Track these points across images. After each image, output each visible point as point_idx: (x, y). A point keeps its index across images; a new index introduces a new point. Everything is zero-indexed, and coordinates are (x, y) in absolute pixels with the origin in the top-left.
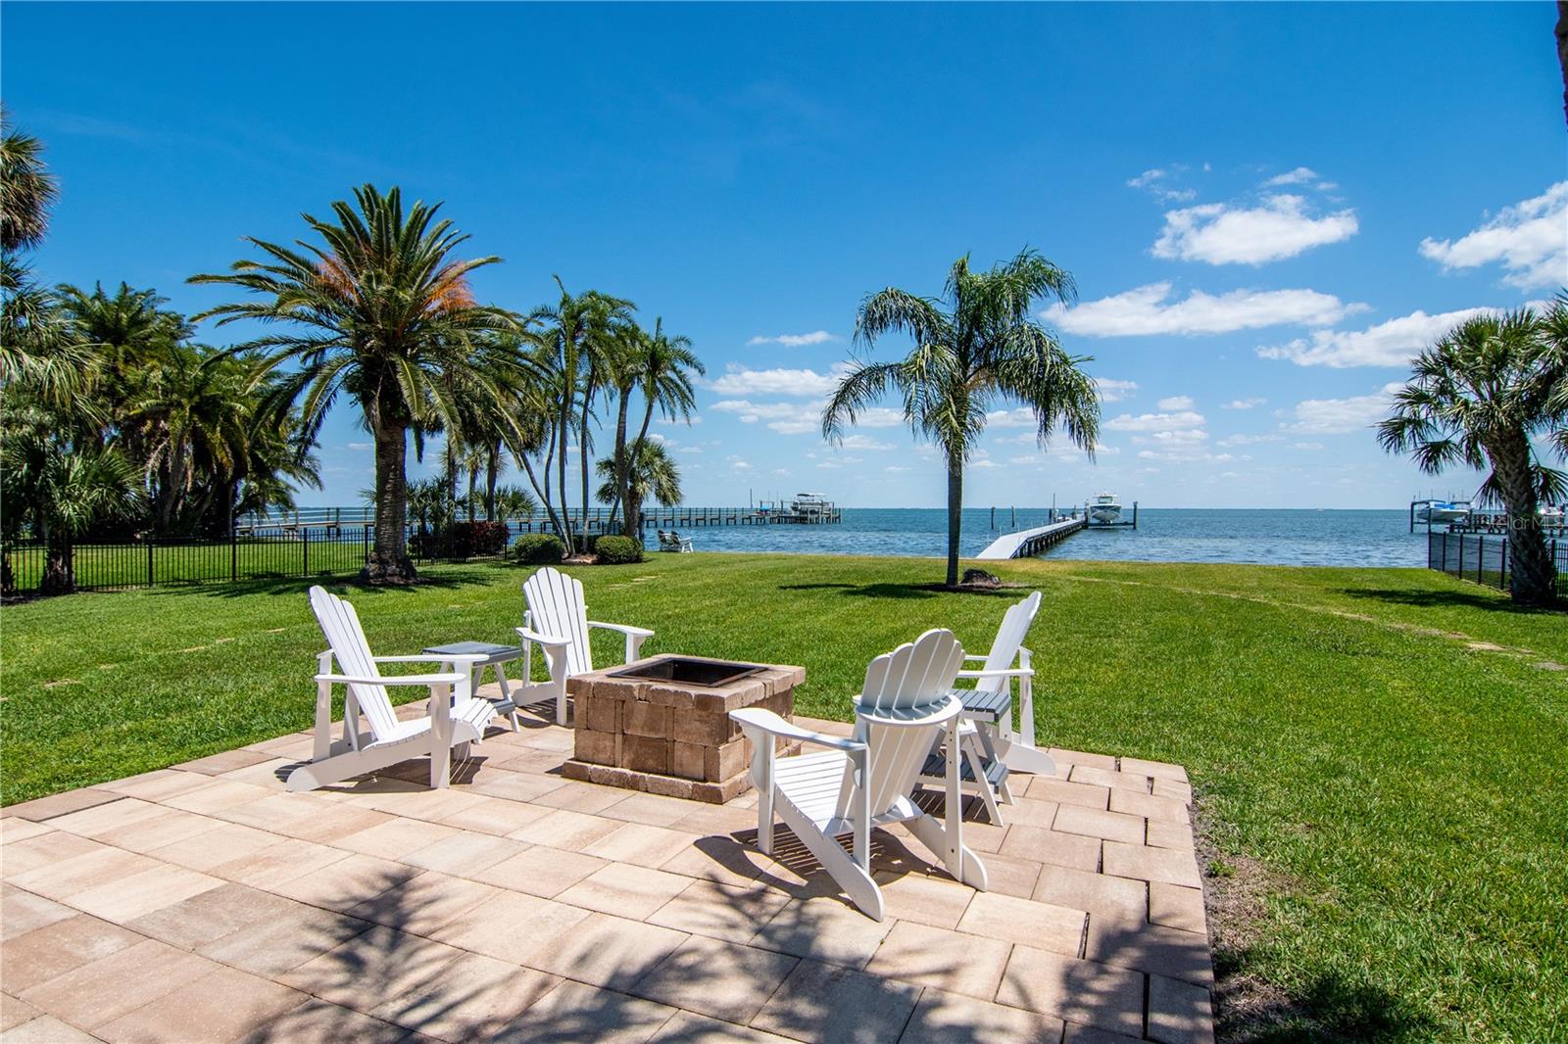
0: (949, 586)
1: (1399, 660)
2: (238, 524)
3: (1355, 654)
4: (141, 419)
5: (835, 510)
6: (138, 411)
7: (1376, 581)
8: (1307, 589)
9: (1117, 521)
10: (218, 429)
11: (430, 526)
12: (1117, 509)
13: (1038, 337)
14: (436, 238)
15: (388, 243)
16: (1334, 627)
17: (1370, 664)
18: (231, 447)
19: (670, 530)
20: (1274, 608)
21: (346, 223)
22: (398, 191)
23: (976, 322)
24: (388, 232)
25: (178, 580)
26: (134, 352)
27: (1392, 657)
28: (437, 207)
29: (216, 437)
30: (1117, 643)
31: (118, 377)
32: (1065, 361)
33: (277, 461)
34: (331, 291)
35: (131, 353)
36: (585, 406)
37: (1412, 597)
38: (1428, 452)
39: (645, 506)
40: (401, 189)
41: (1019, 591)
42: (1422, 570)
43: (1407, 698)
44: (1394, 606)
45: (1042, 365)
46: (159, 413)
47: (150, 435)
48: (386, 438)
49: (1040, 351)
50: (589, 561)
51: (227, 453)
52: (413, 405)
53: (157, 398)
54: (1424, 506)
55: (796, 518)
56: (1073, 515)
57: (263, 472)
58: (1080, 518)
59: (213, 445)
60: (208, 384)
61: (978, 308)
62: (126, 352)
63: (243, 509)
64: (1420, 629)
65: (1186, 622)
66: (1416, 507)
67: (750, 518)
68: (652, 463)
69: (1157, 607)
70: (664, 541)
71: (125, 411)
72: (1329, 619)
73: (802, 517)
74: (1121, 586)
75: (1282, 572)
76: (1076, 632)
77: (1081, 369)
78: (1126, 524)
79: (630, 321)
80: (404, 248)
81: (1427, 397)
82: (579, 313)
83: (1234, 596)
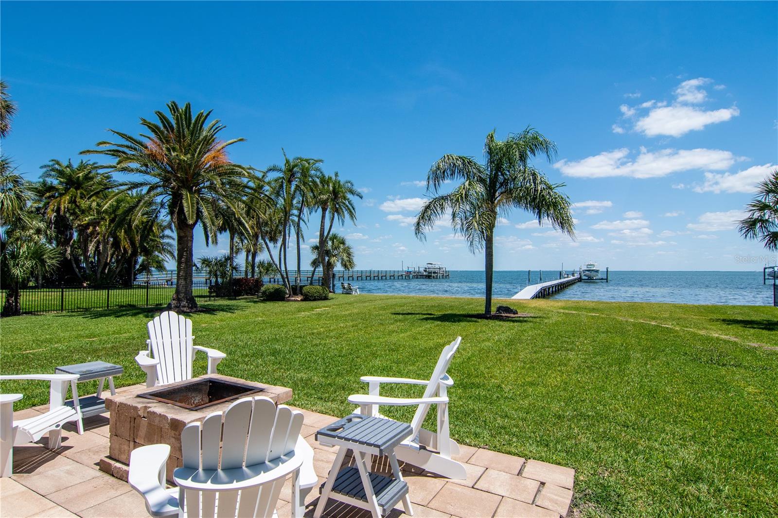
0: (486, 316)
1: (753, 371)
2: (137, 278)
3: (724, 365)
4: (87, 226)
5: (446, 272)
6: (85, 222)
7: (742, 314)
8: (699, 319)
9: (597, 277)
10: (123, 231)
11: (220, 280)
12: (597, 271)
13: (534, 174)
14: (211, 129)
15: (183, 132)
16: (712, 345)
17: (734, 373)
18: (129, 240)
19: (348, 282)
20: (676, 331)
21: (162, 122)
22: (189, 105)
23: (499, 168)
24: (183, 126)
25: (80, 308)
26: (85, 193)
27: (749, 368)
28: (210, 112)
29: (122, 234)
30: (571, 355)
31: (77, 206)
32: (550, 188)
33: (153, 247)
34: (153, 157)
35: (83, 193)
36: (299, 216)
37: (763, 324)
38: (771, 237)
39: (335, 269)
40: (191, 103)
41: (525, 319)
42: (770, 307)
43: (758, 401)
44: (752, 331)
45: (536, 191)
46: (95, 223)
47: (92, 233)
48: (182, 234)
49: (535, 183)
50: (299, 299)
51: (127, 242)
52: (189, 216)
53: (94, 216)
54: (771, 270)
55: (426, 276)
56: (573, 274)
57: (147, 252)
58: (577, 276)
59: (120, 239)
60: (119, 208)
61: (500, 159)
62: (81, 193)
63: (140, 271)
64: (767, 347)
65: (618, 340)
66: (767, 270)
67: (402, 276)
68: (339, 247)
69: (603, 331)
70: (344, 288)
71: (79, 222)
72: (709, 339)
73: (429, 275)
74: (587, 316)
75: (685, 309)
76: (548, 347)
77: (559, 191)
78: (602, 279)
79: (321, 173)
80: (192, 134)
81: (769, 206)
82: (293, 168)
83: (653, 323)
